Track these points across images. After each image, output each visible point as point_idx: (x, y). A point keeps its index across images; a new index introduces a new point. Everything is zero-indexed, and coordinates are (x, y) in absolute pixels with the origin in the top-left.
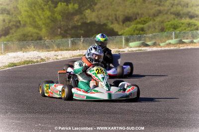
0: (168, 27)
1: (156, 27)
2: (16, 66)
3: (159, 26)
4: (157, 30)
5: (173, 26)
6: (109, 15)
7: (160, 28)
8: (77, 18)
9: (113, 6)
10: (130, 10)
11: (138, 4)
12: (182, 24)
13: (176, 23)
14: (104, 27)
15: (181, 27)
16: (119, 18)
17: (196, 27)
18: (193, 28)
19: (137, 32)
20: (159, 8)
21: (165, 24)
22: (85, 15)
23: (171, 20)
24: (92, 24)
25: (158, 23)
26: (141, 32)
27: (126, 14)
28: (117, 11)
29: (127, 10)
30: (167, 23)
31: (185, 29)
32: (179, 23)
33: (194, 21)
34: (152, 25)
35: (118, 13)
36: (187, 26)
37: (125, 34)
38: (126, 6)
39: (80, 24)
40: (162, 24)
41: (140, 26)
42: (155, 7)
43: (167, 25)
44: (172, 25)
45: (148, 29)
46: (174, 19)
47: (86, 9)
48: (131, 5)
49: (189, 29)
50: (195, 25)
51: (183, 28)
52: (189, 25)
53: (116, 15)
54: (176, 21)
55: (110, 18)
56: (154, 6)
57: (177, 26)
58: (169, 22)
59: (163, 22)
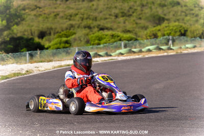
0: (93, 38)
1: (82, 39)
2: (8, 78)
3: (84, 39)
4: (83, 43)
5: (98, 38)
6: (25, 31)
7: (86, 40)
8: (6, 33)
9: (27, 22)
10: (43, 25)
11: (50, 19)
12: (106, 35)
13: (100, 35)
14: (31, 41)
15: (105, 38)
16: (34, 32)
17: (119, 38)
18: (116, 39)
19: (63, 45)
20: (71, 22)
21: (90, 37)
22: (13, 31)
23: (95, 32)
24: (20, 38)
25: (83, 36)
26: (67, 45)
27: (40, 29)
28: (32, 26)
29: (41, 26)
30: (92, 35)
31: (109, 40)
32: (103, 35)
33: (117, 33)
34: (77, 38)
35: (33, 28)
36: (111, 37)
37: (52, 47)
38: (39, 22)
39: (8, 39)
40: (87, 37)
41: (64, 39)
42: (67, 22)
43: (92, 37)
44: (96, 37)
45: (74, 42)
46: (98, 31)
47: (14, 25)
48: (44, 20)
49: (113, 40)
50: (118, 36)
51: (108, 40)
52: (113, 36)
53: (31, 30)
54: (101, 33)
55: (26, 33)
56: (65, 20)
57: (101, 38)
58: (93, 34)
59: (87, 35)
